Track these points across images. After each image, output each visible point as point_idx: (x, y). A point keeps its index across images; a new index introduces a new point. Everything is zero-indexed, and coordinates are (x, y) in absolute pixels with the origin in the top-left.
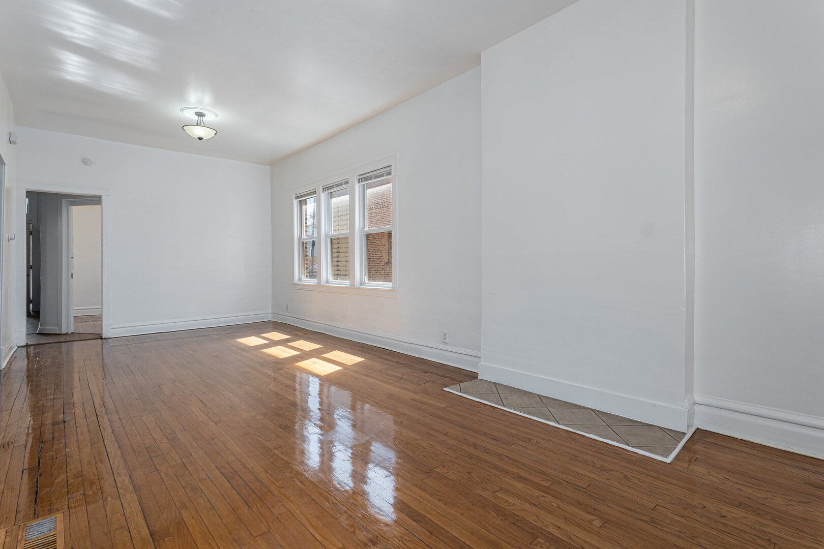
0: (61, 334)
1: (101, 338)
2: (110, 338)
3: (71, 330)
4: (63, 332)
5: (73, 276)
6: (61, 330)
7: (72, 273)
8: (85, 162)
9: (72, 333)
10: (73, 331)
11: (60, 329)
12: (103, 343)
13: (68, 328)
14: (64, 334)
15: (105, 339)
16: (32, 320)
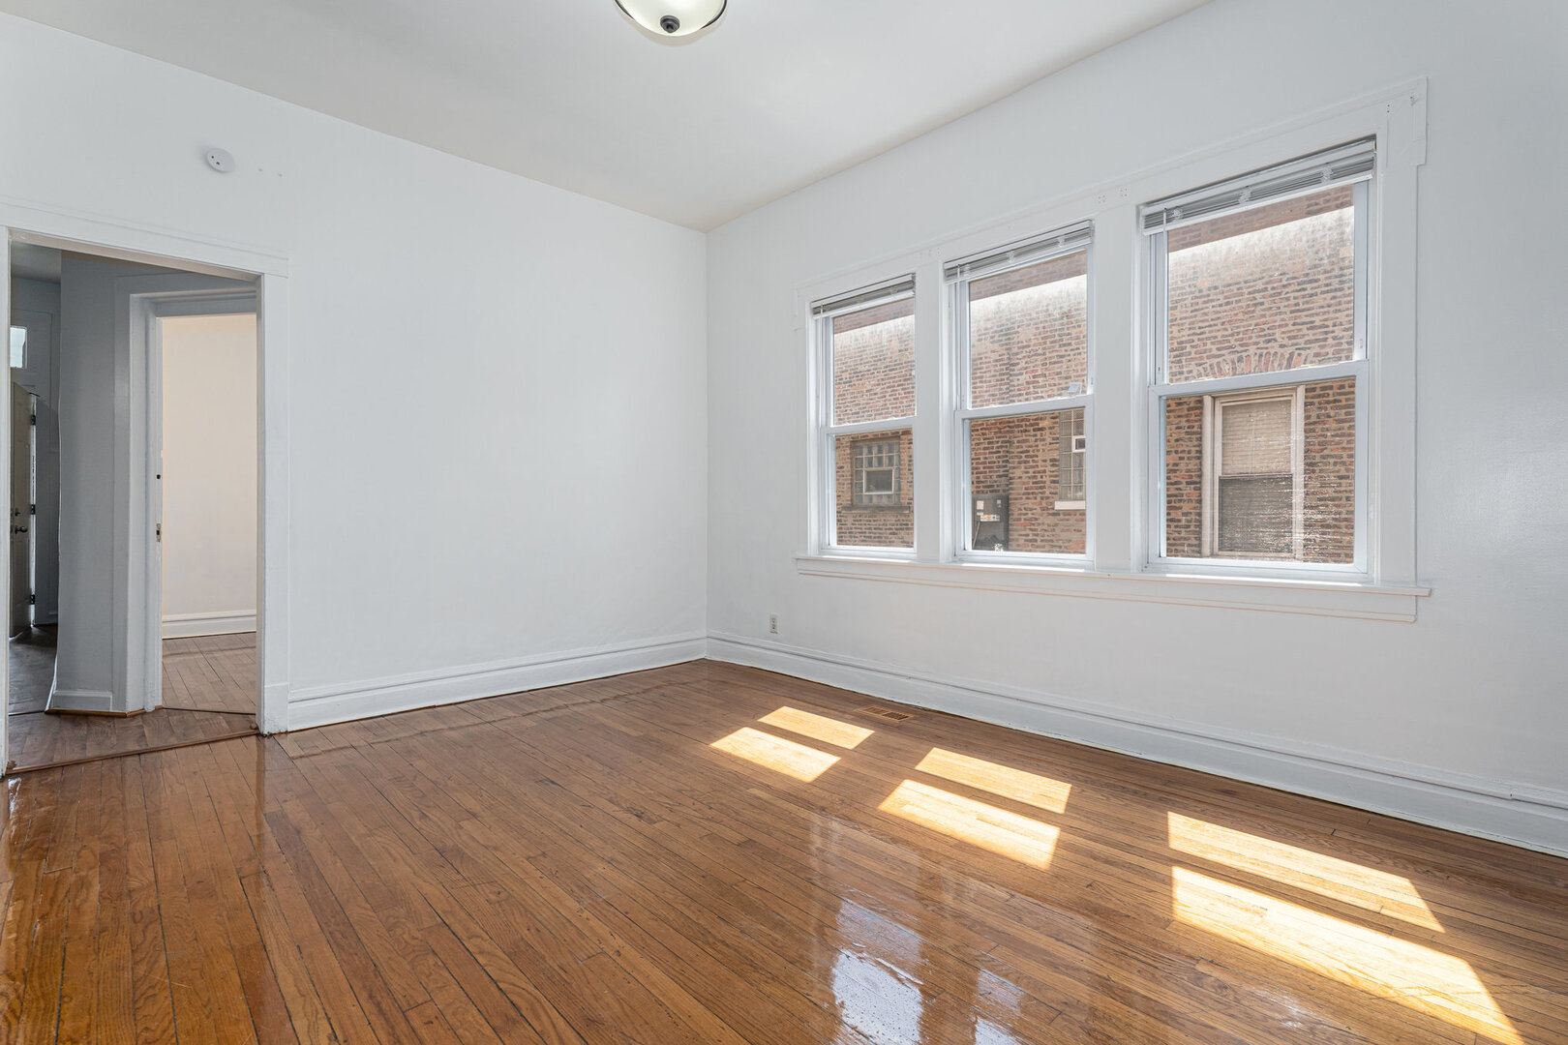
0: (123, 716)
1: (259, 735)
2: (287, 733)
3: (154, 701)
4: (132, 705)
5: (162, 530)
6: (124, 702)
7: (159, 526)
8: (214, 161)
9: (158, 709)
10: (159, 703)
11: (121, 696)
12: (261, 750)
13: (145, 694)
14: (134, 716)
15: (271, 735)
16: (33, 655)
